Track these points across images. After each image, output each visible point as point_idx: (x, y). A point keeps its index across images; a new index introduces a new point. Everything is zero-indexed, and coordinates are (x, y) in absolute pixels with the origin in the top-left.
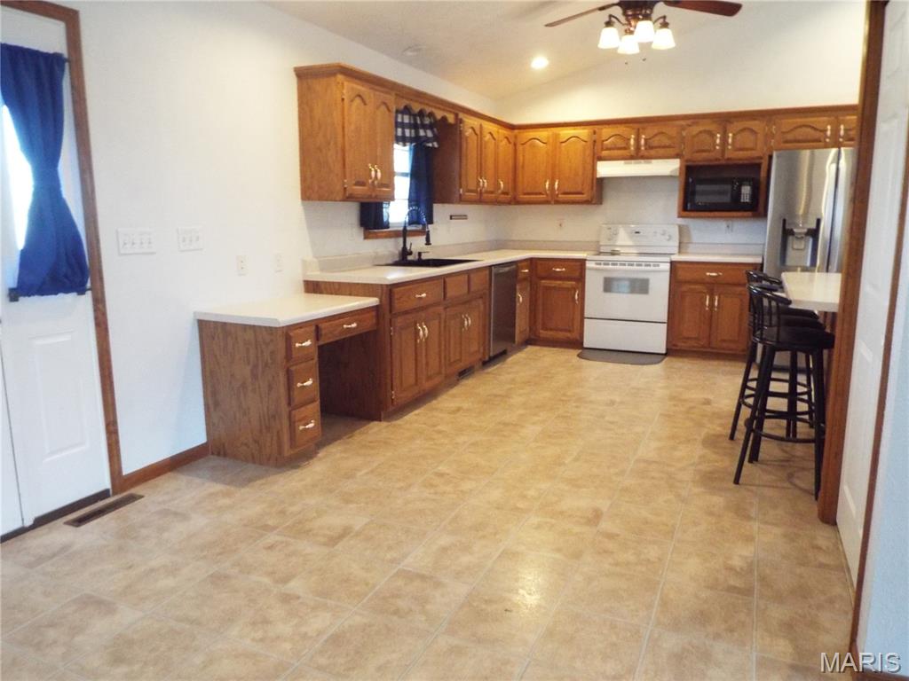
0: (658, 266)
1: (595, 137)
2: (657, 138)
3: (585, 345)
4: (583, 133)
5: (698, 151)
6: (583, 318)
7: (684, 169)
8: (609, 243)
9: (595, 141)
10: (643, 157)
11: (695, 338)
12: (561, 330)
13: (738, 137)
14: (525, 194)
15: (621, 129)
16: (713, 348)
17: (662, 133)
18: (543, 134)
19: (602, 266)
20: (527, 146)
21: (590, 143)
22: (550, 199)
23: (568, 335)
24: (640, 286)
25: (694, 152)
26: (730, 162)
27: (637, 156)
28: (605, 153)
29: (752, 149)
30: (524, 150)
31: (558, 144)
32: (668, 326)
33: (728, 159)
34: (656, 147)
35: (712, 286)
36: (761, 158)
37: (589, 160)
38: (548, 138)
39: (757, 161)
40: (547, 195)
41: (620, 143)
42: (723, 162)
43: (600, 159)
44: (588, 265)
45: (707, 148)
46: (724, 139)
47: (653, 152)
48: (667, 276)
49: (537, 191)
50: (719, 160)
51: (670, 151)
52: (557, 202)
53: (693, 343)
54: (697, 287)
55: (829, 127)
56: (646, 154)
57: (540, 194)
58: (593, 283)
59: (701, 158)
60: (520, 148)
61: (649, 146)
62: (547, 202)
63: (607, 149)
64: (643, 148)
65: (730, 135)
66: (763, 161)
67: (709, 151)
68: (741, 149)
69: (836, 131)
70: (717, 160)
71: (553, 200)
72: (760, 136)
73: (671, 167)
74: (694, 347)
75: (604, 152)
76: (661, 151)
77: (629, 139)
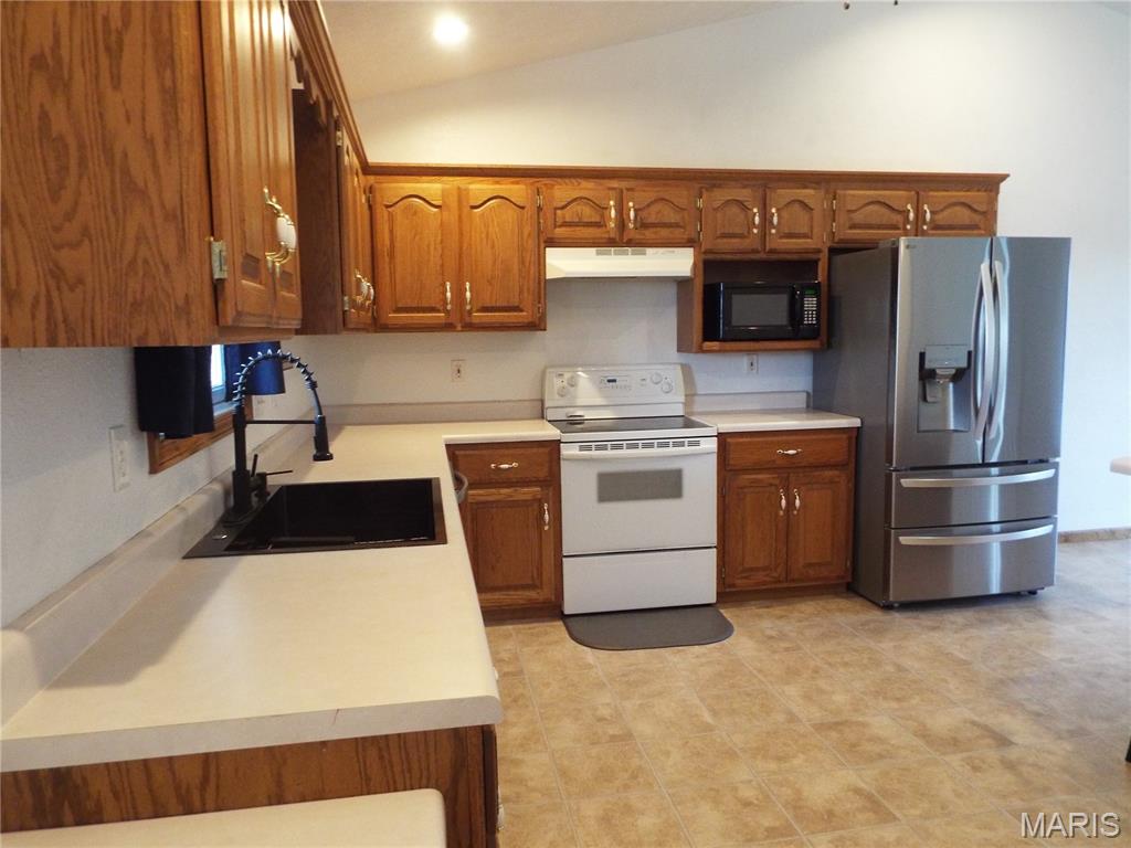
0: (697, 444)
1: (540, 201)
2: (654, 208)
3: (567, 611)
4: (516, 190)
5: (724, 236)
6: (559, 558)
7: (701, 266)
8: (562, 402)
9: (540, 208)
10: (630, 243)
11: (764, 569)
12: (516, 588)
13: (785, 214)
14: (398, 310)
15: (587, 188)
16: (793, 580)
17: (663, 199)
18: (433, 188)
19: (594, 453)
20: (397, 210)
21: (530, 212)
22: (454, 319)
23: (532, 594)
24: (667, 485)
25: (718, 238)
26: (774, 257)
27: (620, 240)
28: (560, 232)
29: (805, 236)
30: (391, 218)
31: (466, 210)
32: (718, 552)
33: (772, 251)
34: (654, 225)
35: (788, 472)
36: (819, 251)
37: (531, 244)
38: (444, 194)
39: (814, 257)
40: (447, 312)
41: (588, 213)
42: (762, 256)
43: (553, 243)
44: (566, 451)
45: (737, 230)
46: (766, 218)
47: (649, 234)
48: (713, 461)
49: (425, 304)
50: (758, 252)
51: (678, 233)
52: (470, 327)
53: (760, 576)
54: (760, 476)
55: (909, 207)
56: (636, 236)
57: (433, 310)
58: (577, 486)
59: (728, 246)
60: (382, 215)
61: (643, 225)
62: (448, 327)
63: (565, 224)
64: (631, 226)
65: (774, 210)
66: (821, 256)
67: (741, 236)
68: (790, 236)
69: (919, 213)
70: (755, 251)
71: (460, 322)
72: (817, 214)
73: (680, 262)
74: (764, 583)
75: (558, 230)
76: (664, 232)
77: (607, 208)
